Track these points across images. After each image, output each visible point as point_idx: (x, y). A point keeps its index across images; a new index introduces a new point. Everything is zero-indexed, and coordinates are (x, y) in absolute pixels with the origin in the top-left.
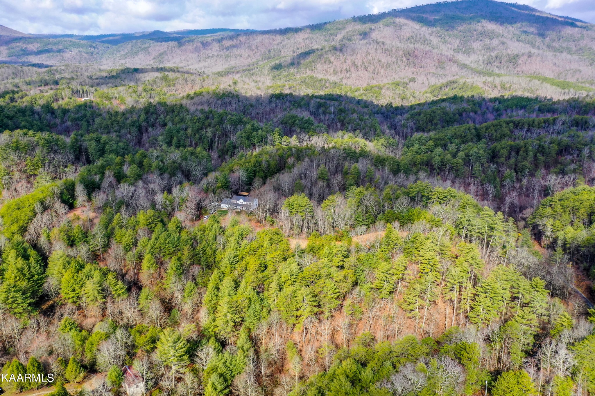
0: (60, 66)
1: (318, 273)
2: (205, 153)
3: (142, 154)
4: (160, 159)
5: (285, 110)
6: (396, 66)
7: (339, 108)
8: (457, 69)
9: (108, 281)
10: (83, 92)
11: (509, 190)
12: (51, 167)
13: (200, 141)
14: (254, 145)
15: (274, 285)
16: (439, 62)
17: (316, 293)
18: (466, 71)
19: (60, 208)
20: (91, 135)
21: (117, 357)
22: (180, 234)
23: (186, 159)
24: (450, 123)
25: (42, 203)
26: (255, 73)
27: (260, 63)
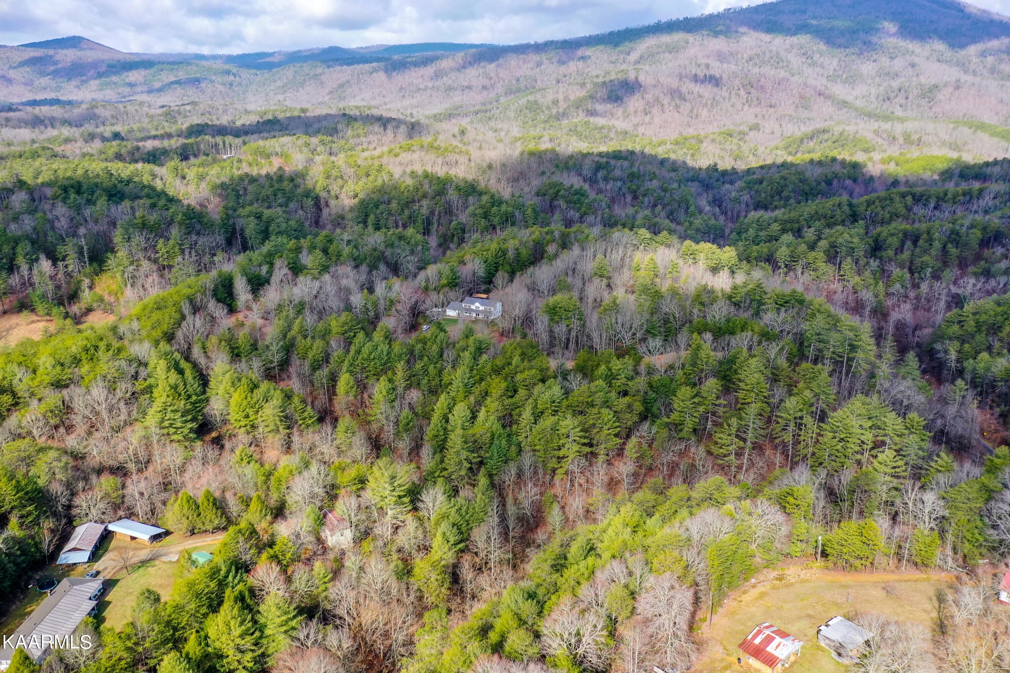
0: (183, 105)
1: (590, 400)
2: (419, 237)
3: (326, 236)
4: (353, 244)
5: (543, 173)
6: (729, 105)
7: (630, 171)
8: (831, 109)
9: (293, 406)
10: (224, 145)
11: (899, 301)
12: (193, 253)
13: (412, 219)
14: (494, 228)
15: (527, 415)
16: (802, 97)
17: (586, 426)
18: (847, 112)
19: (215, 308)
20: (248, 209)
21: (313, 496)
22: (390, 347)
23: (392, 245)
24: (811, 197)
25: (191, 300)
26: (493, 116)
27: (502, 100)
